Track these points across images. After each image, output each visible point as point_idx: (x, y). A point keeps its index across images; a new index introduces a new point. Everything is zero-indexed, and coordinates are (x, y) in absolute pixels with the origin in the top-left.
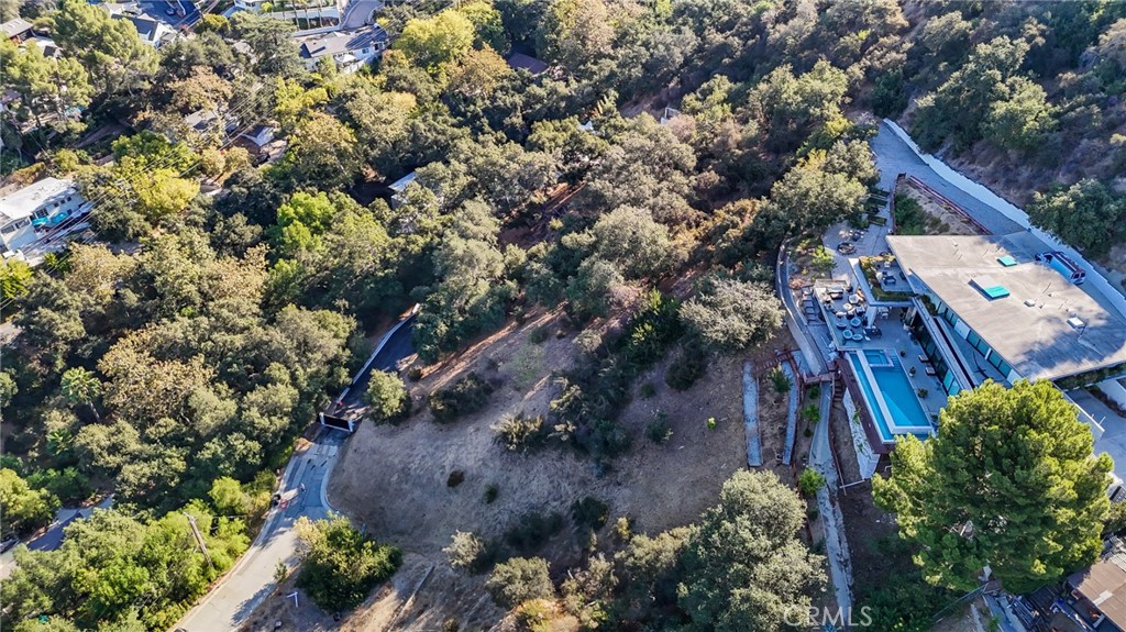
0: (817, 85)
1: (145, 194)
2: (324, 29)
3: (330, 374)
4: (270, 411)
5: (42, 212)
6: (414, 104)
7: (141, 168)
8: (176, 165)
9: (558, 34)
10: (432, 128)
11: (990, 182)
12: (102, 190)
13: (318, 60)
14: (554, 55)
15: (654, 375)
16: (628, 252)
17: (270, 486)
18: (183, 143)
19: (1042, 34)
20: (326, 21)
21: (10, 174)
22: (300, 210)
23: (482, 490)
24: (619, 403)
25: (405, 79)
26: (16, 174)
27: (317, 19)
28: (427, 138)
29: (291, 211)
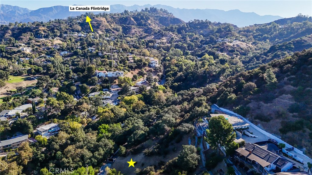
0: (201, 98)
1: (71, 126)
2: (106, 100)
3: (110, 151)
4: (99, 154)
5: (50, 129)
6: (126, 110)
7: (71, 121)
8: (77, 121)
9: (155, 99)
10: (130, 114)
11: (229, 109)
12: (63, 124)
13: (106, 105)
14: (154, 103)
15: (173, 142)
16: (168, 123)
17: (98, 169)
18: (79, 117)
19: (235, 88)
20: (107, 99)
21: (44, 122)
22: (103, 127)
23: (141, 164)
24: (167, 146)
25: (124, 106)
26: (45, 123)
27: (106, 98)
28: (128, 115)
29: (101, 127)
